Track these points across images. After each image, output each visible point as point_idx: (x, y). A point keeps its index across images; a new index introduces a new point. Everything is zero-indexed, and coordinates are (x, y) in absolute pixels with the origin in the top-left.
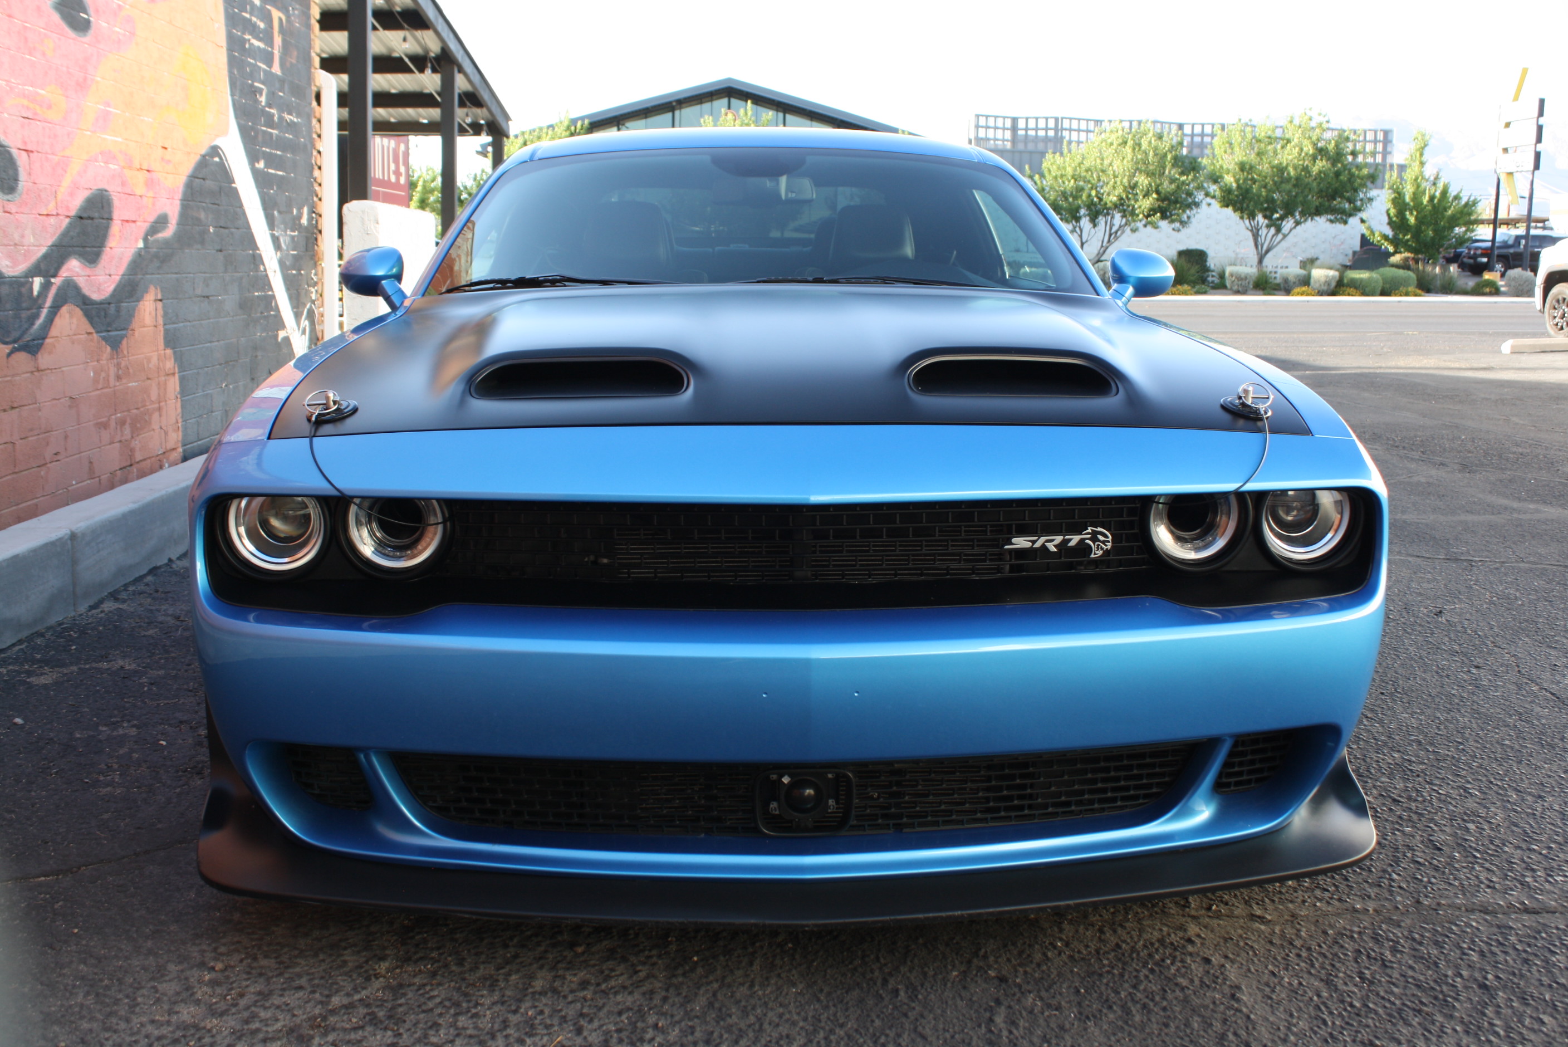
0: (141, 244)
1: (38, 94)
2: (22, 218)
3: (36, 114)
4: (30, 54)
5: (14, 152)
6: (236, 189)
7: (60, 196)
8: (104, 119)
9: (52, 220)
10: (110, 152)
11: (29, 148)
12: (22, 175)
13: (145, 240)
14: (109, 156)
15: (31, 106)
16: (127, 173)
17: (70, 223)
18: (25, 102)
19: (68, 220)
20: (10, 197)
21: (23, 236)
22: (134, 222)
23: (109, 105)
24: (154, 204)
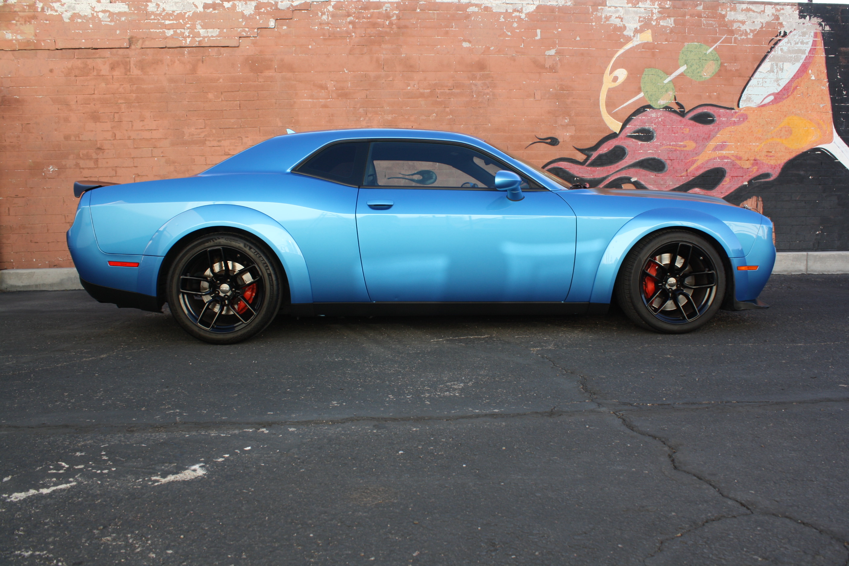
0: (746, 183)
1: (678, 144)
2: (667, 178)
3: (676, 149)
4: (674, 134)
5: (663, 160)
6: (839, 162)
7: (689, 171)
8: (722, 147)
9: (684, 178)
10: (725, 156)
11: (672, 158)
12: (667, 166)
13: (750, 182)
14: (723, 158)
15: (674, 147)
16: (738, 162)
17: (695, 178)
18: (671, 147)
19: (693, 178)
20: (659, 172)
21: (666, 182)
22: (742, 176)
23: (725, 143)
24: (758, 170)
